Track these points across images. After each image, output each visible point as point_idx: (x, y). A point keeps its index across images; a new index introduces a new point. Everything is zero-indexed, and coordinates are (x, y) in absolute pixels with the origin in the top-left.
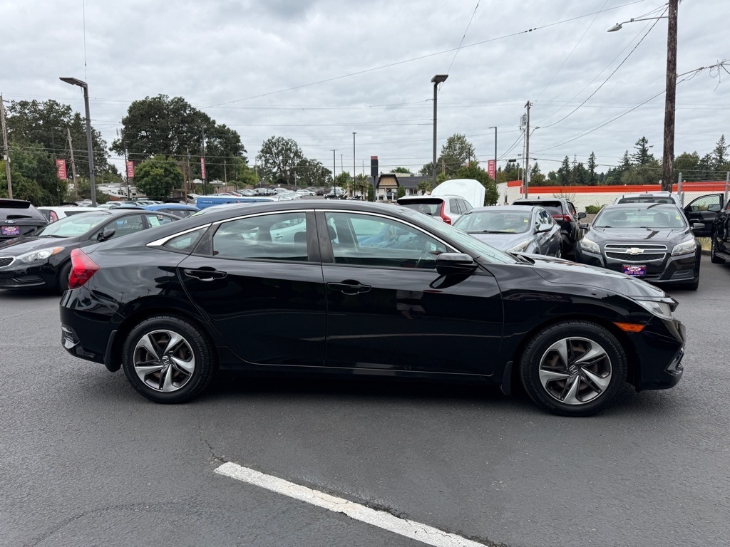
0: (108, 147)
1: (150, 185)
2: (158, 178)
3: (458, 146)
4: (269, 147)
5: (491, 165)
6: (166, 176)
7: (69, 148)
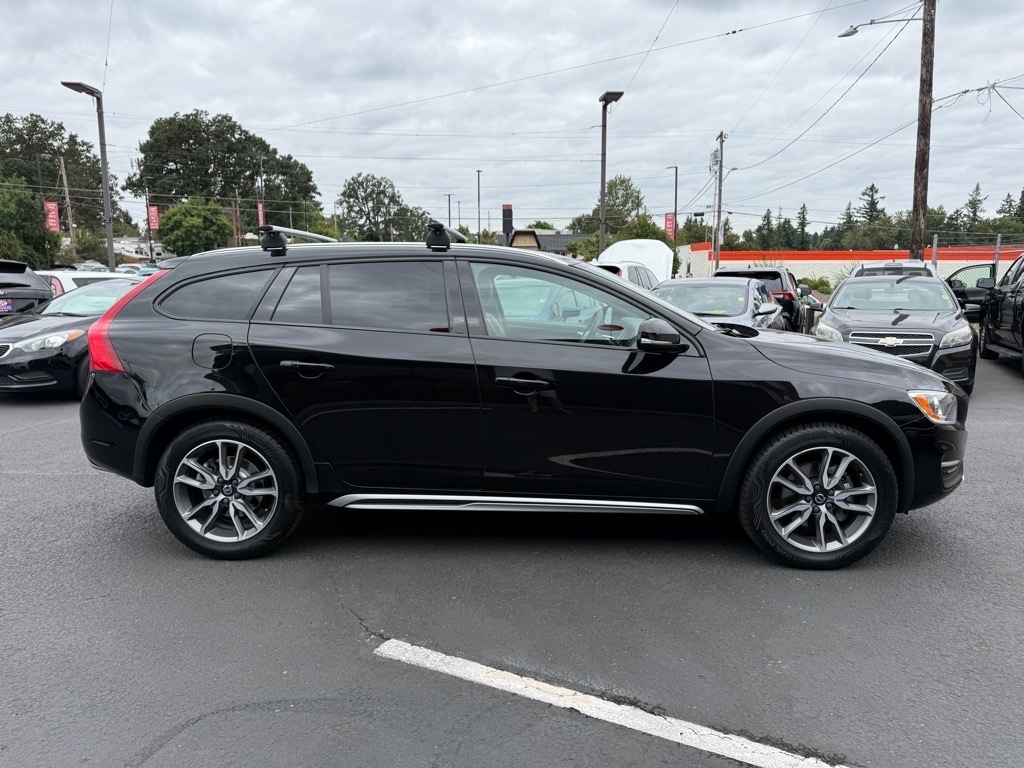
0: (120, 185)
1: (183, 240)
2: (195, 231)
3: (621, 193)
4: (353, 189)
5: (669, 220)
6: (205, 229)
7: (61, 185)
